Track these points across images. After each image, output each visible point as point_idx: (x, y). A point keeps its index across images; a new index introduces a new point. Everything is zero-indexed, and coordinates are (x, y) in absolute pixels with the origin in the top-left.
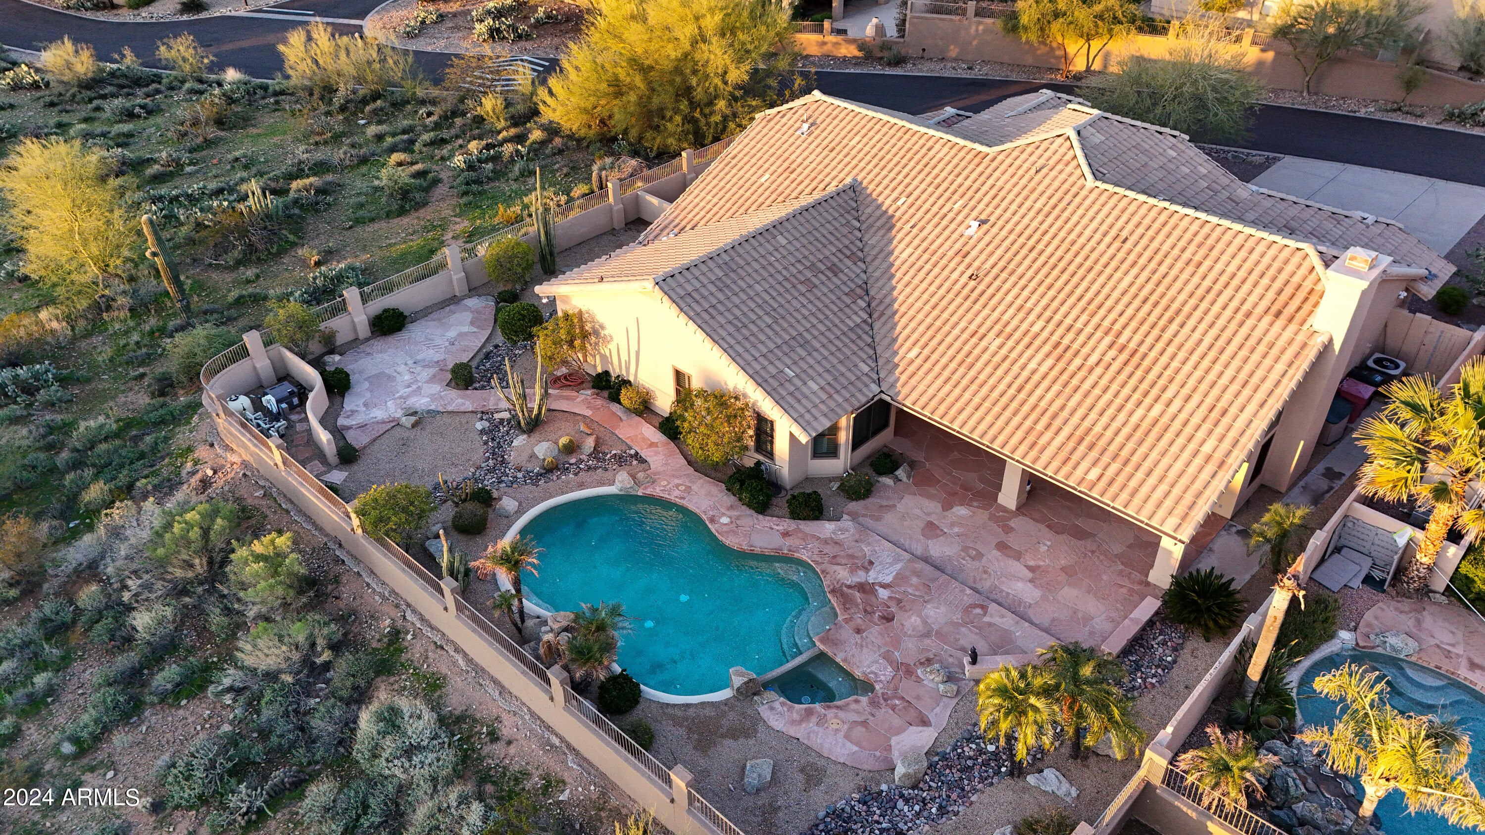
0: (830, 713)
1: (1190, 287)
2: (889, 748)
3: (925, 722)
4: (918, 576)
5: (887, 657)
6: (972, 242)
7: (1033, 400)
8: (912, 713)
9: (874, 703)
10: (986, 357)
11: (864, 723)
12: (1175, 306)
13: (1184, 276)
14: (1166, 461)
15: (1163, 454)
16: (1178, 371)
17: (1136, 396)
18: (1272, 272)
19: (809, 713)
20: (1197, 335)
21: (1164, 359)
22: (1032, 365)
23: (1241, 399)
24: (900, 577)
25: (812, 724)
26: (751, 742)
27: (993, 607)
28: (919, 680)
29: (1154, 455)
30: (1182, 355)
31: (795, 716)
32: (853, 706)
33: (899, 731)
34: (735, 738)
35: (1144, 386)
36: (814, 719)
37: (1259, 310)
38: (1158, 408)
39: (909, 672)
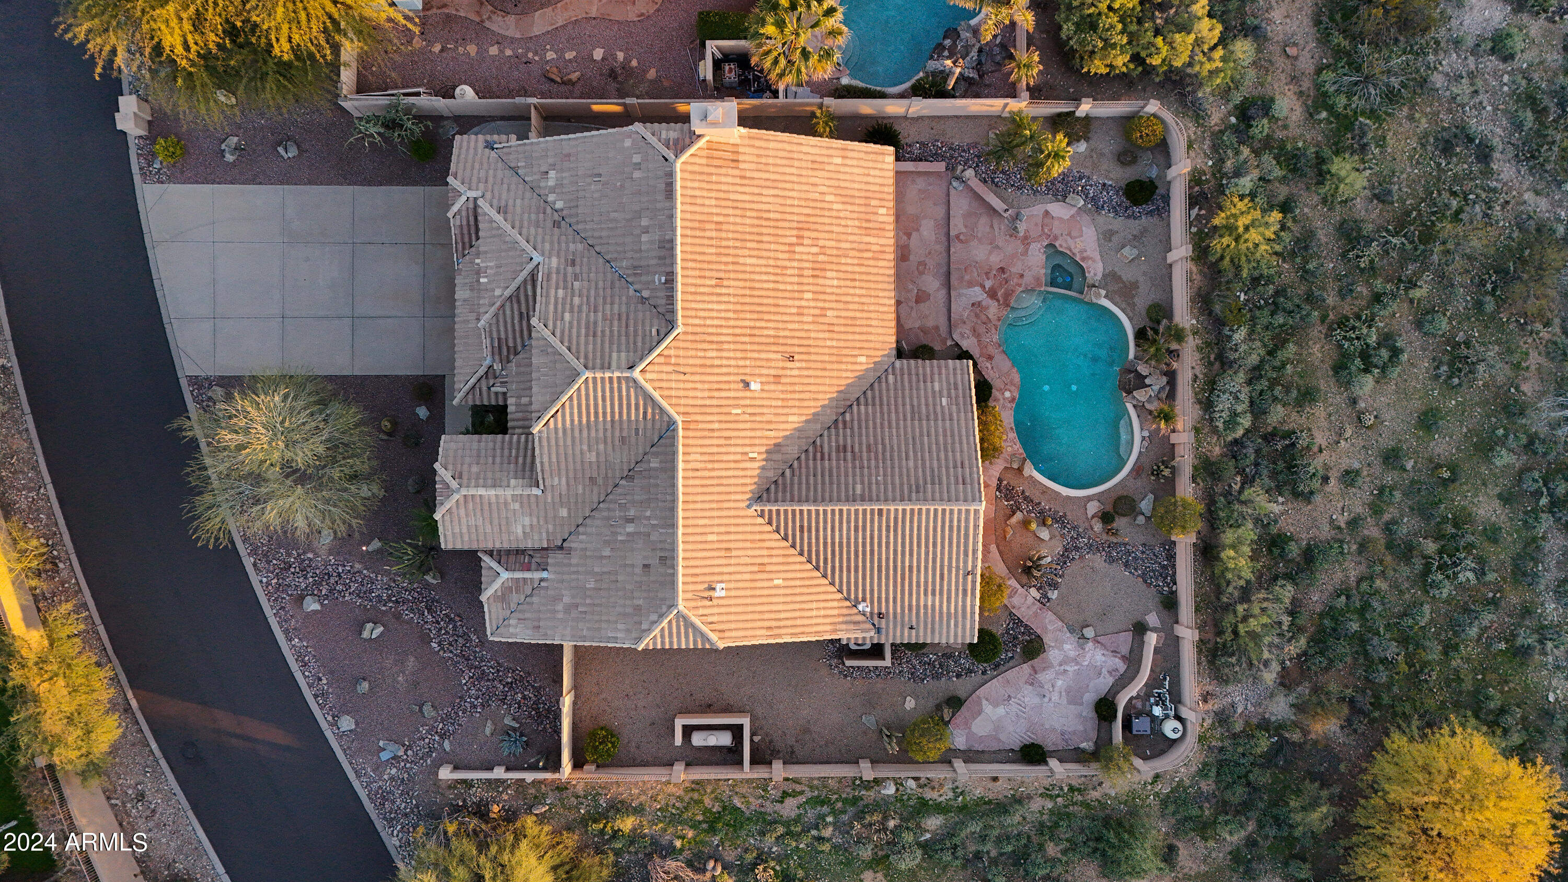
0: (1076, 251)
1: (738, 220)
2: (1072, 216)
3: (1047, 213)
4: (963, 277)
5: (1025, 253)
6: (764, 379)
7: (857, 269)
8: (1046, 221)
9: (1056, 238)
10: (844, 314)
11: (1069, 234)
12: (756, 222)
13: (732, 228)
14: (857, 178)
15: (854, 181)
16: (799, 199)
17: (827, 213)
18: (705, 177)
19: (1083, 259)
20: (771, 200)
21: (796, 210)
22: (835, 283)
23: (801, 156)
24: (971, 284)
25: (1089, 253)
26: (1116, 269)
27: (952, 233)
28: (1027, 231)
29: (856, 186)
30: (789, 202)
31: (1090, 262)
32: (1064, 245)
33: (1060, 219)
34: (1120, 277)
35: (818, 212)
36: (1085, 255)
37: (736, 172)
38: (828, 198)
39: (1026, 238)
